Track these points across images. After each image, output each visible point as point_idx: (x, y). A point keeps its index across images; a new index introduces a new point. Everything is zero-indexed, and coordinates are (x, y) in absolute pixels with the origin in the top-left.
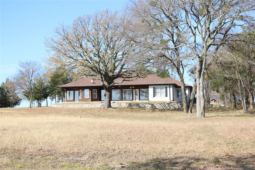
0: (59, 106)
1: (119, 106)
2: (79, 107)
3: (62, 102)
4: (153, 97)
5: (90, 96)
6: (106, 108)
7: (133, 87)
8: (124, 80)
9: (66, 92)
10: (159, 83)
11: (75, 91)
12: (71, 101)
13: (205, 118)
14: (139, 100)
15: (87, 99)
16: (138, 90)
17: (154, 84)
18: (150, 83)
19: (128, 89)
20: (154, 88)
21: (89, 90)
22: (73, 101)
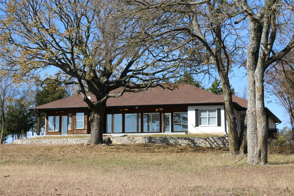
0: (25, 142)
1: (129, 142)
2: (59, 143)
3: (38, 135)
4: (195, 127)
5: (85, 125)
6: (92, 145)
7: (161, 109)
8: (124, 91)
9: (47, 119)
10: (205, 102)
11: (63, 117)
12: (56, 133)
13: (268, 165)
14: (172, 131)
15: (81, 130)
16: (170, 114)
17: (197, 102)
18: (189, 101)
19: (153, 113)
20: (196, 110)
21: (85, 115)
22: (59, 133)
